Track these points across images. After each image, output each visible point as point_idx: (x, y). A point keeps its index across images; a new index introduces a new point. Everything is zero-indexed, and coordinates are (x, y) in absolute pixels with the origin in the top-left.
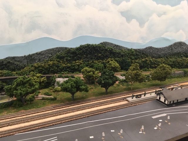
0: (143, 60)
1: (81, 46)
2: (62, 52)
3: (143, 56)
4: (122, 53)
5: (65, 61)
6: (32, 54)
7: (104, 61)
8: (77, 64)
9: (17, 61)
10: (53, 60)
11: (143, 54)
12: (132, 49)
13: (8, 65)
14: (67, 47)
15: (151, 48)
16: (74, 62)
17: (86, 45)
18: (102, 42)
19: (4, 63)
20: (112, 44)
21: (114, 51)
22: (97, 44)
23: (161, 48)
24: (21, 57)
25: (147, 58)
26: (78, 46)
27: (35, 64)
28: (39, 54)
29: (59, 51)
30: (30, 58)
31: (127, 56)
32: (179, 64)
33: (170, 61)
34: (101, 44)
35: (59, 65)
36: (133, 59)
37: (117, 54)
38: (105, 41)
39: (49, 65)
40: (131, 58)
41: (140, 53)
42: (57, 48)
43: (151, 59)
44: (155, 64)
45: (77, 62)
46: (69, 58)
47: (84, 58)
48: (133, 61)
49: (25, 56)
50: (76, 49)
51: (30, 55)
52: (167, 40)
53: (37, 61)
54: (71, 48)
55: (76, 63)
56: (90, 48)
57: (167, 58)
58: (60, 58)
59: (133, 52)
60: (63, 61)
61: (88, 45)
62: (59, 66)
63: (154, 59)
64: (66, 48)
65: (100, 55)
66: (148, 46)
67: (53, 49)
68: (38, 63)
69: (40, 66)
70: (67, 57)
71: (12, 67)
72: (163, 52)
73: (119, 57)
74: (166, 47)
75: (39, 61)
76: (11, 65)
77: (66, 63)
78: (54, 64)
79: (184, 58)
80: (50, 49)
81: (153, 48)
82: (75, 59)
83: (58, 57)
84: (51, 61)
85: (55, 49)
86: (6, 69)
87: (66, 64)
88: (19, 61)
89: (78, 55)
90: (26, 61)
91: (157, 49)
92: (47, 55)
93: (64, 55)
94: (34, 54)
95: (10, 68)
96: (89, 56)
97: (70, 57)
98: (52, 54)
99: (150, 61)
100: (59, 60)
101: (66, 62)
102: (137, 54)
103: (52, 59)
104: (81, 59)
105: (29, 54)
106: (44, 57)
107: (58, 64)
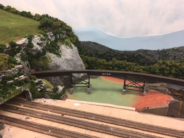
6: (167, 49)
13: (139, 57)
27: (169, 62)
28: (176, 50)
30: (164, 54)
49: (158, 51)
51: (164, 50)
53: (171, 58)
68: (172, 60)
69: (173, 65)
71: (142, 60)
75: (174, 58)
76: (142, 58)
86: (136, 61)
88: (150, 55)
90: (158, 56)
94: (169, 50)
95: (140, 62)
106: (182, 55)
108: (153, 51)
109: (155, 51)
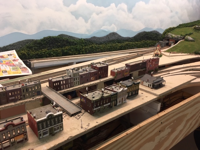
0: (90, 46)
1: (44, 38)
2: (30, 43)
3: (90, 43)
4: (75, 42)
5: (34, 49)
7: (63, 49)
8: (44, 51)
10: (24, 50)
11: (90, 42)
12: (82, 39)
14: (33, 39)
15: (94, 37)
16: (41, 50)
17: (48, 37)
18: (60, 34)
20: (67, 35)
21: (70, 41)
22: (56, 36)
23: (101, 37)
25: (93, 45)
26: (42, 38)
29: (27, 43)
31: (79, 44)
32: (114, 48)
33: (108, 46)
34: (59, 35)
36: (83, 46)
37: (72, 42)
38: (61, 34)
40: (82, 46)
41: (88, 41)
42: (26, 40)
43: (96, 46)
44: (98, 49)
45: (43, 50)
46: (36, 48)
47: (48, 47)
48: (84, 47)
50: (41, 40)
52: (105, 31)
54: (37, 40)
56: (51, 39)
57: (106, 44)
59: (83, 41)
60: (32, 50)
61: (50, 37)
62: (29, 54)
63: (97, 45)
65: (59, 44)
66: (92, 36)
67: (22, 41)
70: (35, 46)
72: (103, 40)
73: (73, 45)
74: (105, 36)
79: (117, 44)
80: (20, 41)
81: (96, 37)
82: (41, 48)
83: (28, 47)
84: (22, 50)
85: (24, 41)
87: (34, 52)
89: (43, 45)
91: (98, 38)
92: (18, 46)
93: (32, 45)
96: (51, 45)
98: (22, 45)
99: (95, 47)
100: (29, 49)
102: (85, 42)
104: (45, 47)
105: (3, 46)
107: (28, 52)
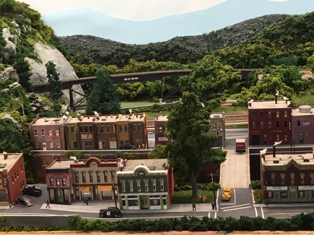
2: (275, 25)
5: (282, 42)
6: (217, 31)
9: (191, 45)
10: (256, 42)
13: (176, 51)
19: (170, 49)
24: (198, 36)
27: (223, 50)
28: (230, 29)
29: (269, 23)
30: (214, 39)
35: (269, 52)
39: (248, 52)
42: (265, 17)
45: (308, 46)
46: (290, 38)
49: (204, 35)
50: (305, 18)
51: (213, 32)
53: (225, 45)
54: (296, 16)
55: (304, 47)
58: (271, 37)
60: (277, 42)
62: (268, 55)
64: (284, 16)
67: (257, 20)
68: (228, 47)
69: (230, 54)
70: (286, 35)
71: (181, 55)
75: (230, 44)
76: (181, 52)
77: (282, 47)
78: (257, 49)
80: (252, 20)
82: (304, 39)
85: (261, 19)
86: (172, 59)
87: (283, 51)
88: (193, 44)
90: (206, 44)
92: (245, 31)
93: (278, 31)
94: (220, 31)
95: (179, 58)
97: (292, 35)
100: (268, 41)
101: (282, 45)
103: (254, 39)
105: (211, 31)
106: (240, 36)
107: (266, 49)
108: (196, 36)
109: (199, 37)
